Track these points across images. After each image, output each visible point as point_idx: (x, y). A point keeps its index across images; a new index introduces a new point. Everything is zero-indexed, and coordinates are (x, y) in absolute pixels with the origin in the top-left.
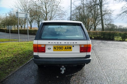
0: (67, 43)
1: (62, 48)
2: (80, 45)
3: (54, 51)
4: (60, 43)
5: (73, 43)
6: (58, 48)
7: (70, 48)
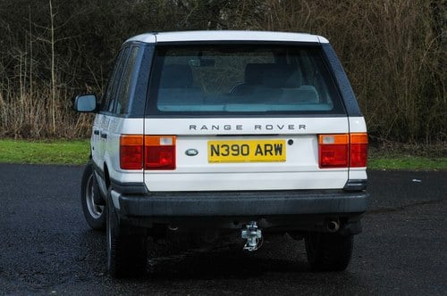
0: (263, 127)
1: (245, 152)
2: (318, 135)
3: (210, 162)
4: (238, 127)
5: (290, 127)
6: (227, 150)
7: (279, 149)
